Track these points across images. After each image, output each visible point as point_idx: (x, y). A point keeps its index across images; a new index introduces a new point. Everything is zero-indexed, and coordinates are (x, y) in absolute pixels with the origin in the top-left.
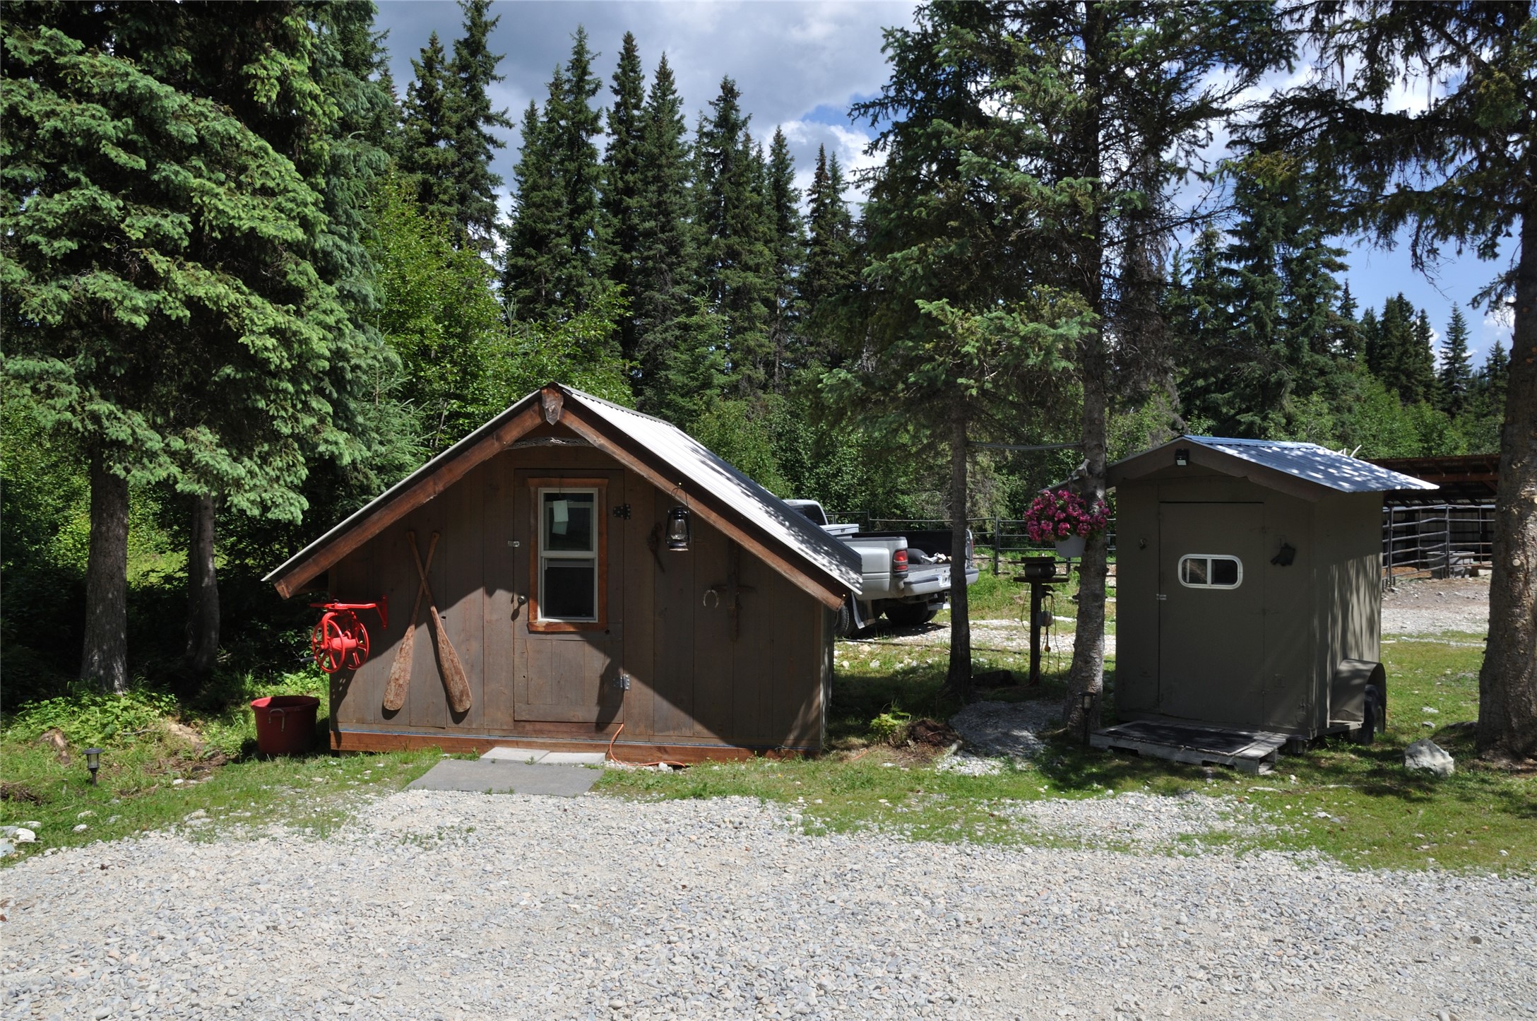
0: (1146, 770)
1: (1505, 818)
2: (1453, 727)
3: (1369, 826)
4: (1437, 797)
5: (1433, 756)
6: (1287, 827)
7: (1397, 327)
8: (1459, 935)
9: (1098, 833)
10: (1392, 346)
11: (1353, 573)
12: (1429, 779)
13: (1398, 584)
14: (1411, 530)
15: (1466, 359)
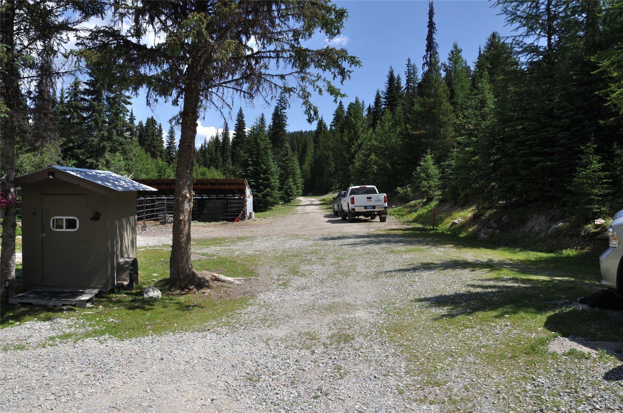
0: (36, 311)
1: (177, 312)
2: (162, 280)
3: (129, 322)
4: (155, 307)
5: (154, 292)
6: (97, 327)
7: (151, 129)
8: (156, 358)
9: (10, 343)
10: (149, 136)
11: (124, 223)
12: (152, 301)
13: (148, 227)
14: (153, 206)
15: (174, 143)
